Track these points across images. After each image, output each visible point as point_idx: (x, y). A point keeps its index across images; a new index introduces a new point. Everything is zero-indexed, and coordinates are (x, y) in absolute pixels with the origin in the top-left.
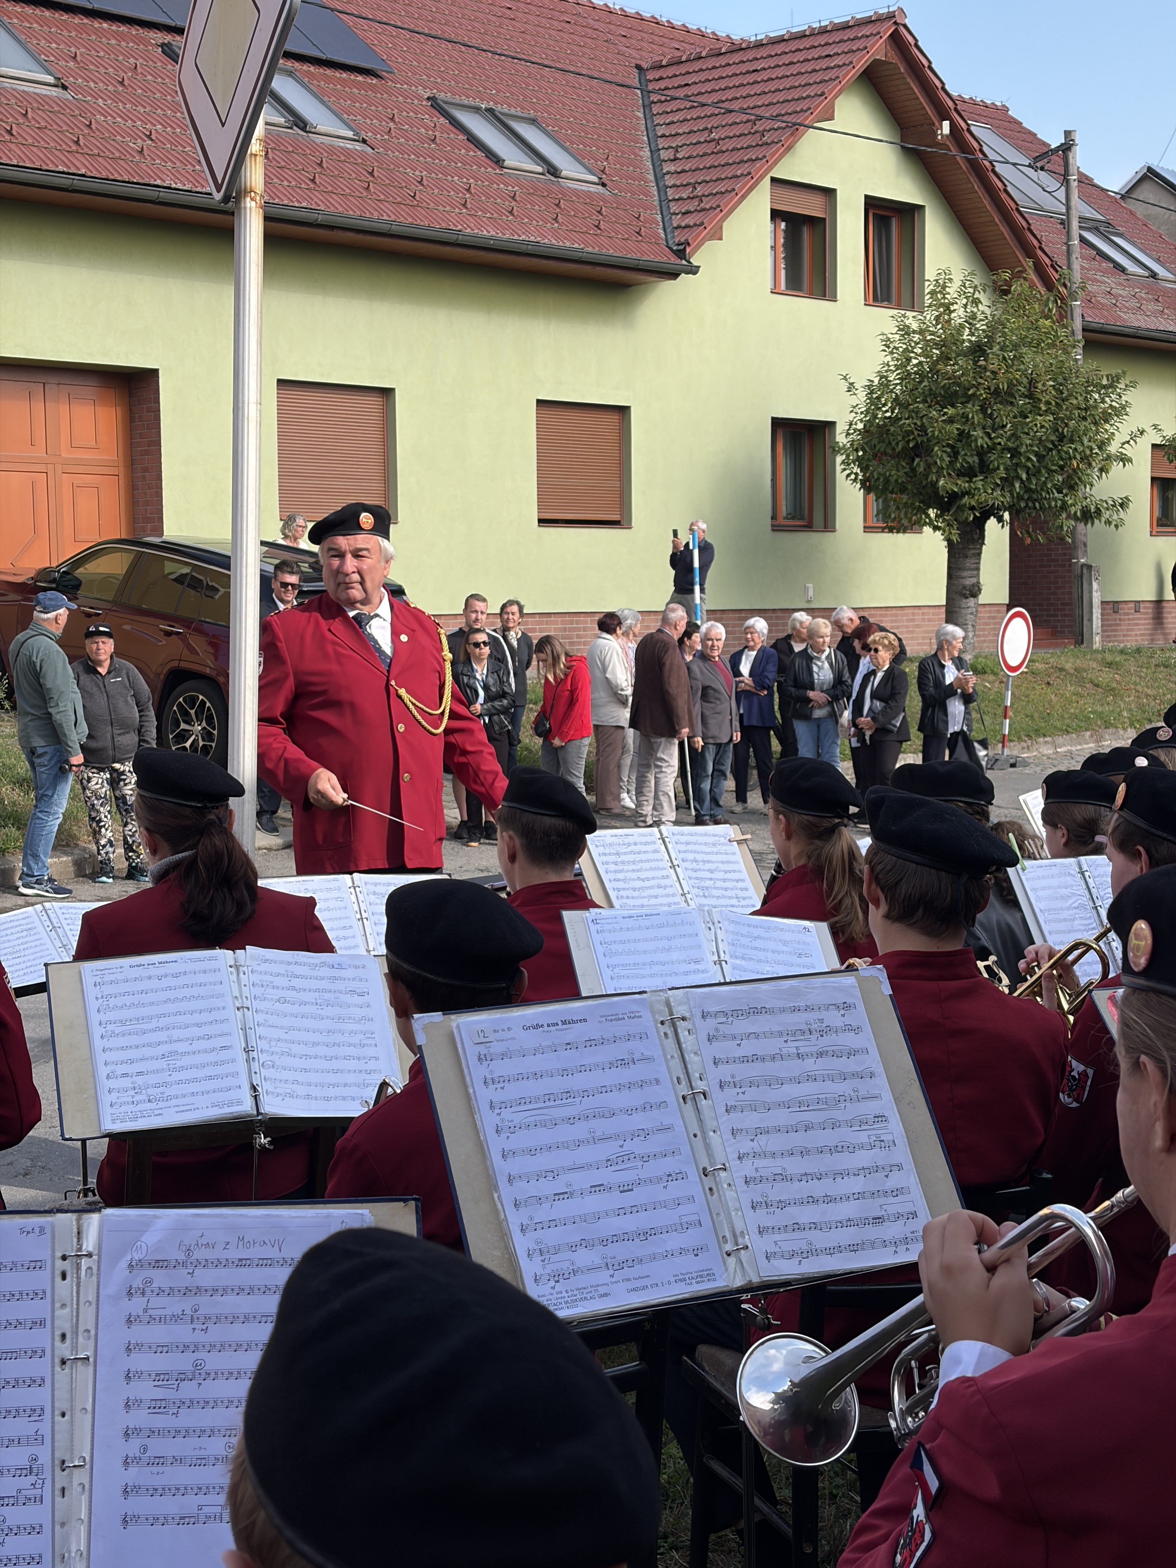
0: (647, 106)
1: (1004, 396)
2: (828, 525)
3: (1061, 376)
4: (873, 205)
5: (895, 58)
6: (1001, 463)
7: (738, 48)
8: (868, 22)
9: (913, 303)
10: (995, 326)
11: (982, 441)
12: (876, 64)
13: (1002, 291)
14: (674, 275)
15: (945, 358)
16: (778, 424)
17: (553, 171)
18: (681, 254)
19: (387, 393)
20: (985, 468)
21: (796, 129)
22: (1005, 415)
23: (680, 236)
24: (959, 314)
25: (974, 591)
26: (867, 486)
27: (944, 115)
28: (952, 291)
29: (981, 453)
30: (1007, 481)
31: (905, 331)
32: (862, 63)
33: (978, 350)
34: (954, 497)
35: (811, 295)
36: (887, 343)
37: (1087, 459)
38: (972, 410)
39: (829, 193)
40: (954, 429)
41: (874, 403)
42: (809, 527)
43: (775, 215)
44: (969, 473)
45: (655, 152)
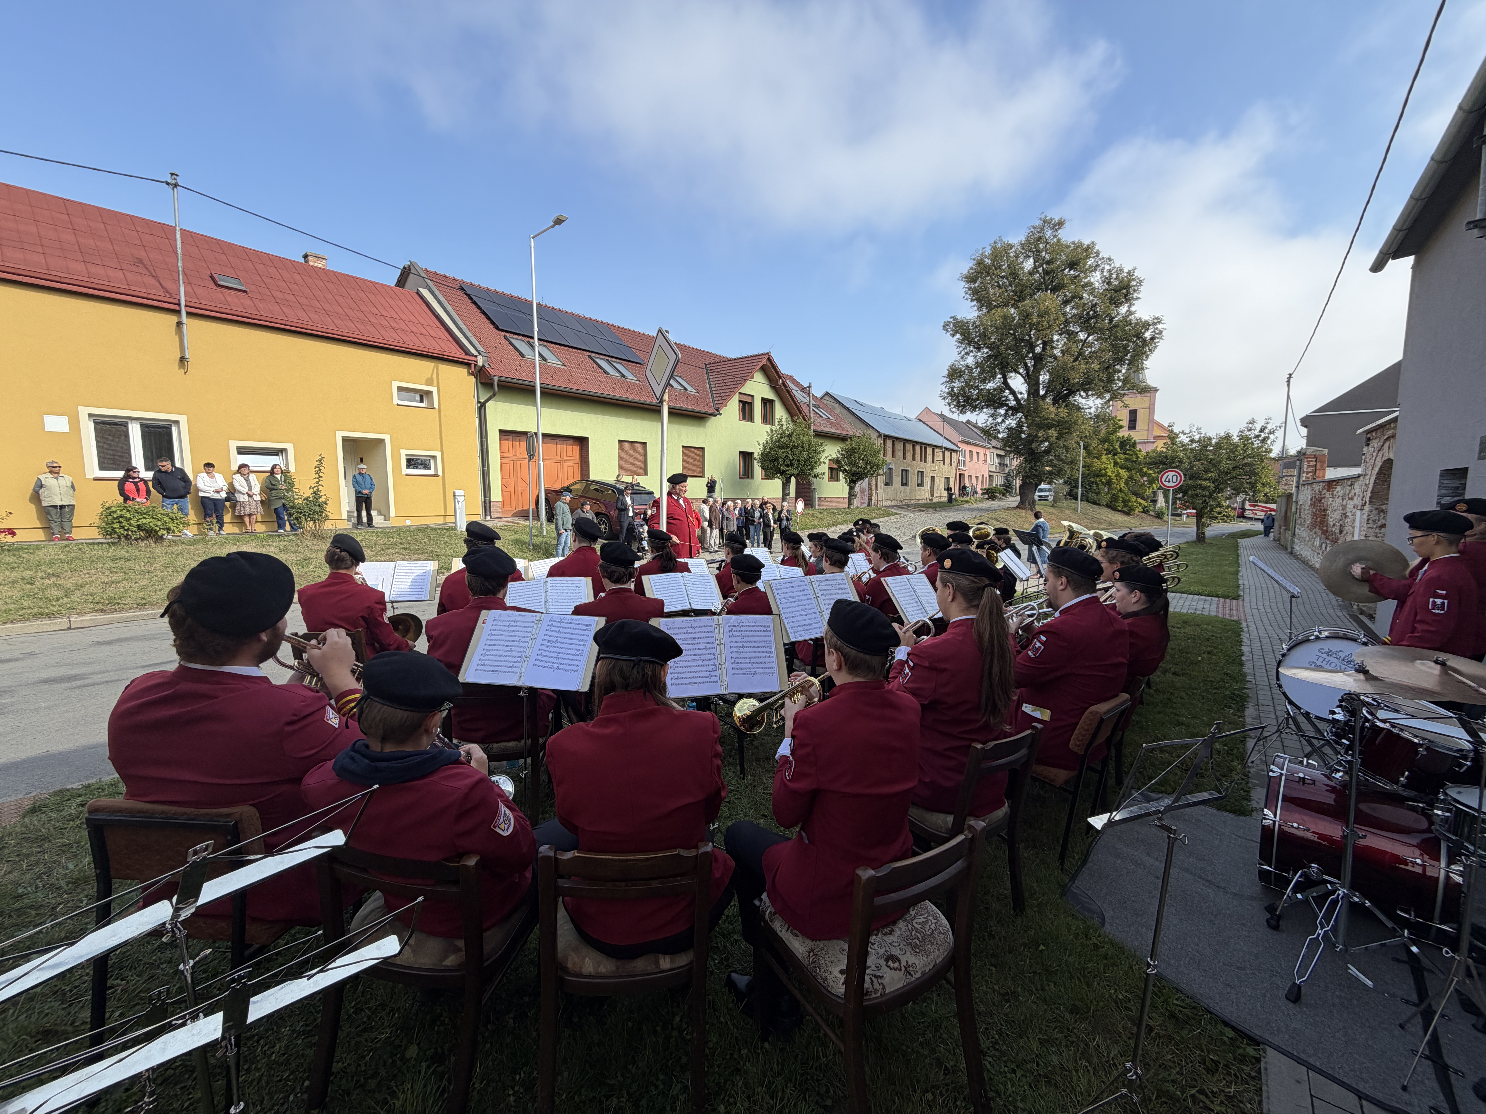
0: (708, 373)
1: (796, 447)
2: (753, 478)
3: (810, 442)
4: (763, 399)
5: (768, 364)
6: (796, 463)
7: (730, 360)
8: (762, 355)
9: (772, 423)
10: (794, 430)
11: (791, 458)
12: (764, 365)
13: (794, 421)
14: (715, 415)
15: (782, 437)
16: (740, 452)
17: (686, 389)
18: (717, 410)
19: (645, 444)
20: (792, 465)
21: (745, 381)
22: (797, 452)
23: (717, 406)
24: (785, 427)
25: (789, 494)
26: (763, 468)
27: (780, 378)
28: (783, 421)
29: (791, 461)
30: (797, 468)
31: (772, 430)
32: (761, 365)
33: (790, 436)
34: (784, 471)
35: (748, 421)
36: (768, 433)
37: (816, 463)
38: (788, 450)
39: (752, 396)
40: (784, 455)
41: (765, 448)
42: (748, 478)
43: (740, 401)
44: (788, 466)
45: (710, 385)
